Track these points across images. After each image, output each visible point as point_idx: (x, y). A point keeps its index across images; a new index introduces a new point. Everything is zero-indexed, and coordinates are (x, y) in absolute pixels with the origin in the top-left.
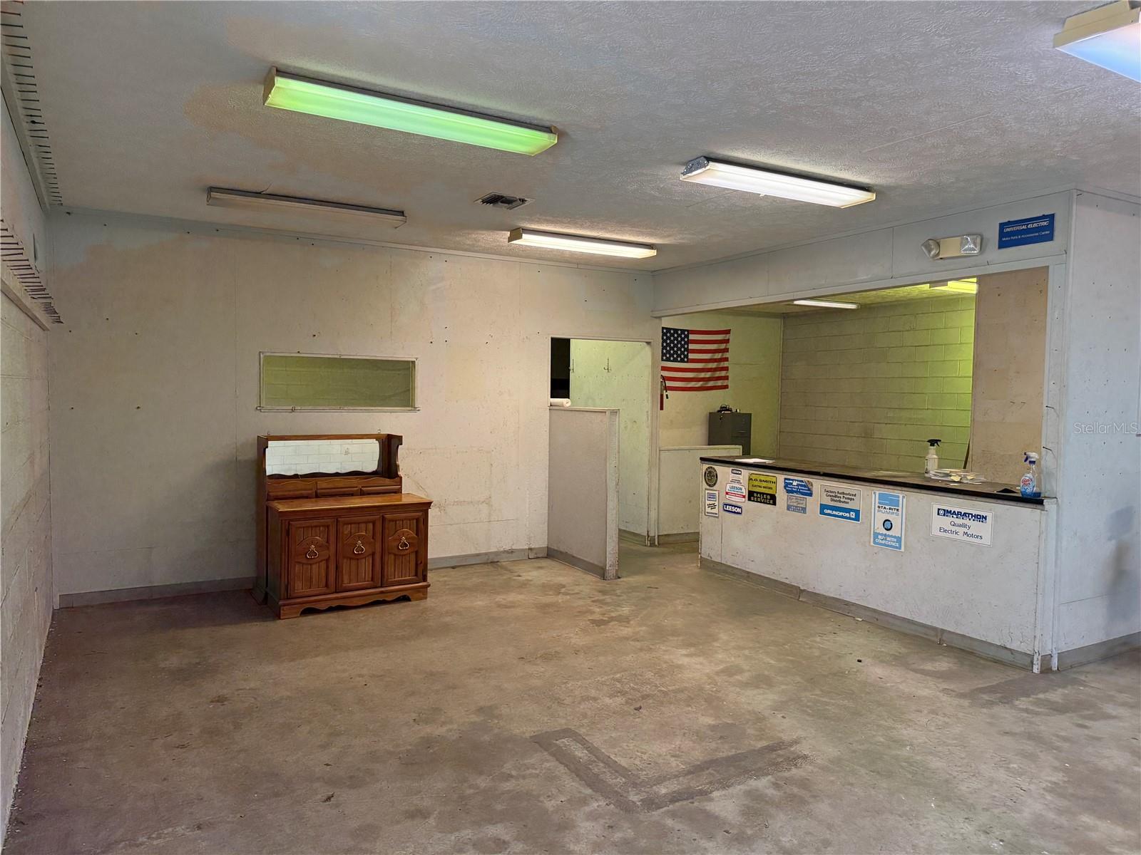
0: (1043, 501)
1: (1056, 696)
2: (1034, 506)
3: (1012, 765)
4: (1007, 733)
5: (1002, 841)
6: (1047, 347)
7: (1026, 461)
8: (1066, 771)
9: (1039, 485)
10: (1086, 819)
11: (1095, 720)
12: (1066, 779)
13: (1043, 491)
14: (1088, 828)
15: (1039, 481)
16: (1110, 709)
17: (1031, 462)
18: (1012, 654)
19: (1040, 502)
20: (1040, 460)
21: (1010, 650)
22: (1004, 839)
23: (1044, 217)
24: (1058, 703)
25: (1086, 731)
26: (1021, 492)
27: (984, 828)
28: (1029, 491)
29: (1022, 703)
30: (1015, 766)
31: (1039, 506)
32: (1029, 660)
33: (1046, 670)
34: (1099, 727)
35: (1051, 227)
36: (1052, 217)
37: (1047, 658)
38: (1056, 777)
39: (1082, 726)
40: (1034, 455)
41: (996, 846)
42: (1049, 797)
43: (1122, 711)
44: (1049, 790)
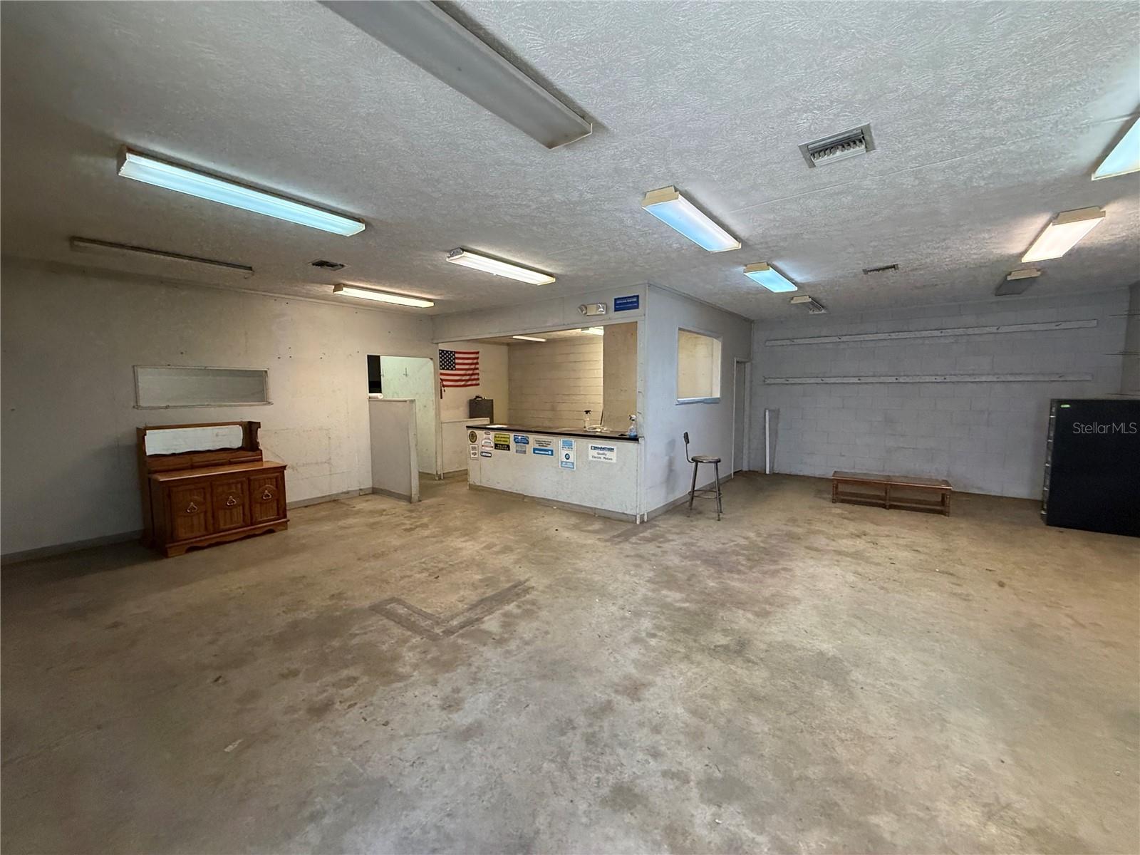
0: (638, 439)
1: (647, 534)
2: (635, 442)
3: (631, 572)
4: (628, 556)
7: (630, 419)
8: (654, 570)
9: (637, 432)
10: (664, 592)
11: (664, 543)
12: (655, 574)
13: (638, 434)
14: (666, 596)
15: (637, 429)
16: (670, 537)
17: (633, 420)
18: (628, 516)
20: (636, 419)
21: (626, 514)
22: (631, 610)
23: (634, 296)
24: (648, 537)
25: (661, 549)
26: (629, 435)
27: (621, 607)
28: (632, 434)
29: (634, 539)
30: (633, 572)
31: (637, 442)
32: (635, 518)
33: (642, 522)
34: (667, 546)
35: (637, 302)
36: (638, 296)
37: (642, 516)
38: (651, 574)
39: (659, 547)
40: (634, 416)
41: (628, 614)
42: (648, 585)
43: (675, 537)
44: (648, 581)
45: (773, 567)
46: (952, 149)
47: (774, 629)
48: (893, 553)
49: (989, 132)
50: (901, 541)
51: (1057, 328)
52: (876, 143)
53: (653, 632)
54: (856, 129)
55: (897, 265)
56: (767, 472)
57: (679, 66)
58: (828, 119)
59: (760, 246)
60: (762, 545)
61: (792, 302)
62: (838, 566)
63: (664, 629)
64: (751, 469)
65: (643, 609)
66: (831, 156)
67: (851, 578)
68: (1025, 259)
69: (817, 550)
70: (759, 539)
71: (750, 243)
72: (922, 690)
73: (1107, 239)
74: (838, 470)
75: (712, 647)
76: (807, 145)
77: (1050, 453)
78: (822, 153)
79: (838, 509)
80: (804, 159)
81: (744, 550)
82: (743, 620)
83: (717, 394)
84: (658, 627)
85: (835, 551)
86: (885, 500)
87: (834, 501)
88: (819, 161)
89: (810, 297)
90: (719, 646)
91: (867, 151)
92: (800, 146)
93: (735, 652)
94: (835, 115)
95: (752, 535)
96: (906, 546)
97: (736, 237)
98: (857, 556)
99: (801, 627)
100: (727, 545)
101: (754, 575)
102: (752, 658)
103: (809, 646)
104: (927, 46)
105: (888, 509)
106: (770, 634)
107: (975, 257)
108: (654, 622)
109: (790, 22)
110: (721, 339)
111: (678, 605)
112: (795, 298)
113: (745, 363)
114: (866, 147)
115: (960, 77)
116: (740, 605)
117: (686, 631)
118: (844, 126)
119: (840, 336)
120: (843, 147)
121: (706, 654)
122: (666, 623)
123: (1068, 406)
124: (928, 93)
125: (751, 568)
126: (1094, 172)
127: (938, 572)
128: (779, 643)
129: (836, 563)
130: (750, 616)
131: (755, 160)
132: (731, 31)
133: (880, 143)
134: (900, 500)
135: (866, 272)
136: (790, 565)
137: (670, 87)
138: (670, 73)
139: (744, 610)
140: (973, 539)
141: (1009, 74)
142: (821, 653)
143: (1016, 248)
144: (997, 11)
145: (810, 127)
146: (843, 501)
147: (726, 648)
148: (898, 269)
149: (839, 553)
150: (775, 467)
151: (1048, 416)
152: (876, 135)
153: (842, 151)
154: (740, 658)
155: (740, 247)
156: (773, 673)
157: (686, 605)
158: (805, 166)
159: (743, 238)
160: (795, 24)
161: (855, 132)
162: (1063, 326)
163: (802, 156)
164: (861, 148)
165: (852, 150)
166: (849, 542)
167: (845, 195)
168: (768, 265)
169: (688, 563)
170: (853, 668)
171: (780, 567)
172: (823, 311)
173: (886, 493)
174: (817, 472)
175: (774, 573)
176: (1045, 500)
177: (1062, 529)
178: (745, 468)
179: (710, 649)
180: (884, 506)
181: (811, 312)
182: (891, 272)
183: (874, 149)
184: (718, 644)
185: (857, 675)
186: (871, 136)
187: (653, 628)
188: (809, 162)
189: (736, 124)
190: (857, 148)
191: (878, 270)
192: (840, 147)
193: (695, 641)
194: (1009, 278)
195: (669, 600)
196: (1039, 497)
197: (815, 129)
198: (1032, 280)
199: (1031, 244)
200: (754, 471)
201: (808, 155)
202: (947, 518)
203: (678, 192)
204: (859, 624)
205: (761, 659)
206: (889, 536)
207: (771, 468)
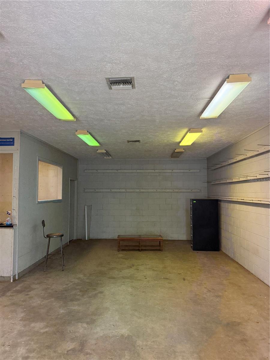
0: (13, 226)
1: (18, 288)
2: (10, 228)
3: (9, 317)
4: (5, 306)
5: (9, 346)
6: (13, 178)
7: (7, 214)
8: (25, 311)
9: (12, 222)
10: (33, 325)
11: (30, 291)
12: (25, 314)
13: (13, 223)
14: (34, 327)
15: (12, 220)
16: (34, 286)
17: (9, 214)
18: (4, 278)
19: (12, 227)
20: (11, 213)
21: (3, 277)
22: (10, 344)
23: (11, 138)
24: (19, 290)
25: (29, 296)
26: (6, 224)
27: (2, 344)
28: (9, 223)
29: (9, 294)
30: (10, 316)
31: (12, 228)
32: (9, 278)
33: (14, 280)
34: (32, 293)
35: (13, 141)
36: (14, 139)
37: (14, 276)
38: (22, 315)
39: (27, 295)
40: (10, 212)
41: (7, 349)
42: (21, 322)
43: (37, 286)
44: (21, 320)
45: (94, 293)
46: (161, 96)
47: (98, 329)
48: (145, 273)
49: (173, 92)
50: (148, 267)
51: (189, 171)
52: (136, 86)
53: (26, 355)
54: (129, 77)
55: (140, 140)
56: (87, 239)
57: (51, 18)
58: (119, 70)
59: (84, 122)
60: (88, 281)
61: (97, 152)
62: (124, 285)
63: (34, 351)
64: (78, 238)
65: (19, 341)
66: (119, 86)
67: (130, 290)
68: (181, 144)
69: (114, 278)
70: (85, 278)
71: (80, 119)
72: (165, 340)
73: (202, 141)
74: (120, 234)
75: (66, 352)
76: (109, 79)
77: (192, 220)
78: (115, 84)
79: (121, 254)
80: (107, 85)
81: (77, 286)
82: (80, 329)
83: (60, 197)
84: (30, 351)
85: (122, 277)
86: (139, 247)
87: (119, 251)
88: (114, 87)
89: (105, 150)
90: (70, 351)
91: (132, 88)
92: (106, 78)
93: (79, 351)
94: (121, 68)
95: (81, 276)
96: (150, 268)
97: (73, 115)
98: (131, 277)
99: (111, 324)
100: (69, 285)
101: (85, 299)
102: (89, 351)
103: (116, 334)
104: (156, 52)
105: (141, 251)
106: (97, 333)
107: (165, 141)
108: (27, 348)
109: (106, 20)
110: (62, 167)
111: (42, 331)
112: (98, 150)
113: (74, 181)
114: (132, 87)
115: (165, 68)
116: (79, 320)
117: (49, 347)
118: (124, 75)
119: (117, 170)
120: (124, 84)
121: (62, 358)
122: (35, 346)
123: (195, 202)
124: (155, 71)
125: (83, 296)
126: (201, 115)
127: (163, 279)
128: (102, 337)
129: (123, 283)
130: (85, 325)
131: (86, 79)
132: (79, 12)
133: (137, 86)
134: (145, 246)
135: (128, 142)
136: (102, 290)
137: (45, 27)
138: (46, 20)
139: (81, 323)
140: (172, 261)
141: (179, 73)
142: (122, 336)
143: (178, 140)
144: (177, 48)
145: (111, 70)
146: (123, 250)
147: (73, 350)
148: (140, 142)
149: (123, 278)
150: (90, 235)
151: (190, 206)
152: (136, 83)
153: (123, 85)
154: (82, 354)
155: (75, 120)
156: (100, 356)
157: (47, 330)
158: (108, 88)
159: (76, 116)
160: (108, 22)
161: (128, 79)
162: (191, 171)
163: (106, 83)
164: (130, 86)
165: (127, 86)
166: (127, 271)
167: (122, 105)
168: (88, 132)
169: (46, 302)
170: (137, 339)
171: (98, 292)
172: (110, 158)
173: (139, 243)
174: (110, 237)
175: (95, 296)
176: (192, 240)
177: (198, 251)
178: (75, 238)
179: (64, 354)
180: (139, 250)
181: (105, 158)
182: (137, 143)
183: (135, 88)
184: (69, 349)
185: (139, 342)
186: (134, 82)
187: (26, 353)
188: (109, 86)
189: (78, 58)
190: (129, 86)
191: (133, 142)
192: (122, 83)
193: (55, 352)
194: (176, 151)
195: (36, 329)
196: (190, 239)
197: (113, 72)
198: (181, 153)
199: (182, 139)
200: (79, 239)
201: (109, 83)
202: (162, 252)
203: (44, 85)
204: (136, 314)
205: (94, 350)
206: (143, 265)
207: (88, 237)
